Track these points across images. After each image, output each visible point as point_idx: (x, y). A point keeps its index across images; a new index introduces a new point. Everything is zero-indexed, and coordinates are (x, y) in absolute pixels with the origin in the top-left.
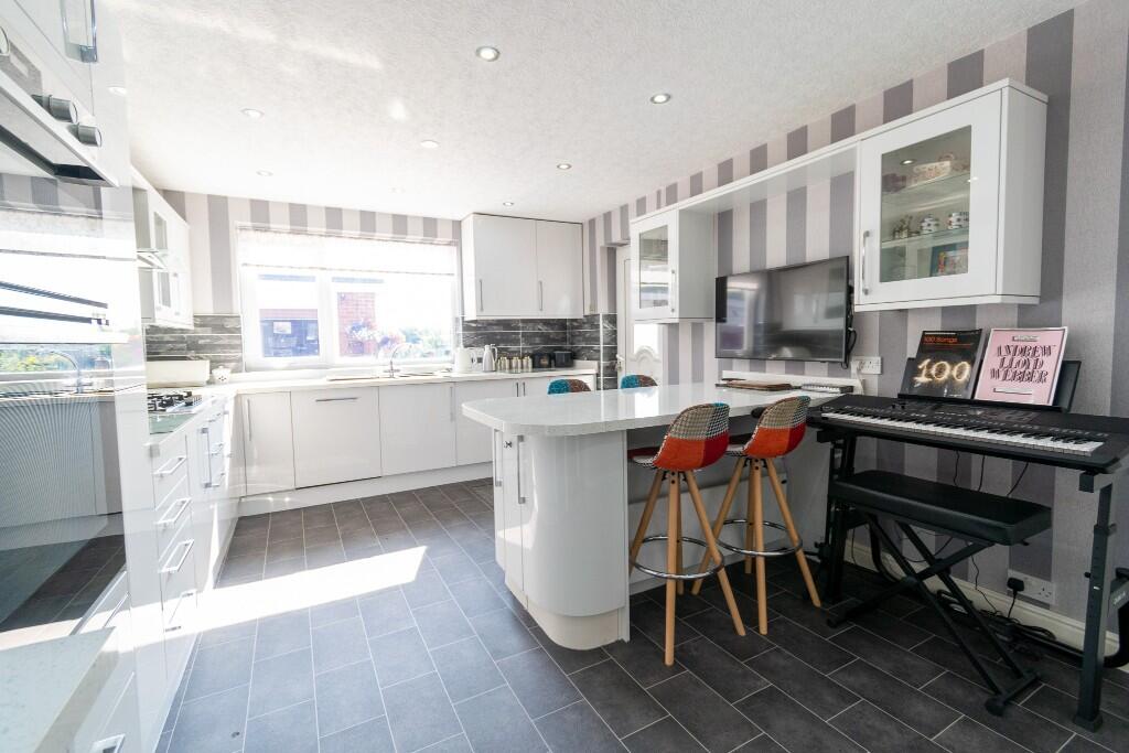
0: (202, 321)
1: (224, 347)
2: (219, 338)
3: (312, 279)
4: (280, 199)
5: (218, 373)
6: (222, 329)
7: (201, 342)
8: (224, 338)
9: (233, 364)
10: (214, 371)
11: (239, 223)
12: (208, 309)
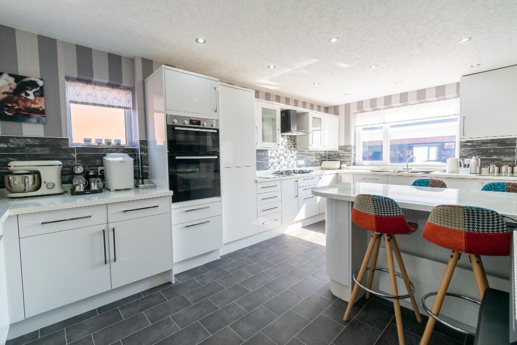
0: (341, 148)
1: (346, 157)
2: (345, 154)
3: (382, 128)
4: (367, 99)
5: (343, 165)
6: (346, 150)
7: (341, 155)
8: (347, 154)
9: (348, 163)
10: (342, 165)
11: (355, 111)
12: (343, 144)
